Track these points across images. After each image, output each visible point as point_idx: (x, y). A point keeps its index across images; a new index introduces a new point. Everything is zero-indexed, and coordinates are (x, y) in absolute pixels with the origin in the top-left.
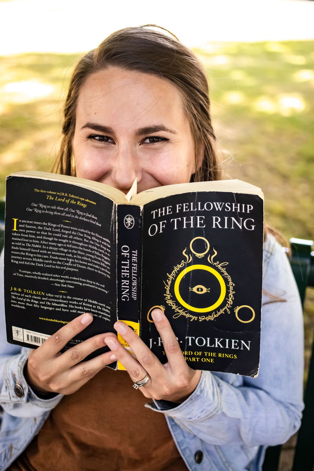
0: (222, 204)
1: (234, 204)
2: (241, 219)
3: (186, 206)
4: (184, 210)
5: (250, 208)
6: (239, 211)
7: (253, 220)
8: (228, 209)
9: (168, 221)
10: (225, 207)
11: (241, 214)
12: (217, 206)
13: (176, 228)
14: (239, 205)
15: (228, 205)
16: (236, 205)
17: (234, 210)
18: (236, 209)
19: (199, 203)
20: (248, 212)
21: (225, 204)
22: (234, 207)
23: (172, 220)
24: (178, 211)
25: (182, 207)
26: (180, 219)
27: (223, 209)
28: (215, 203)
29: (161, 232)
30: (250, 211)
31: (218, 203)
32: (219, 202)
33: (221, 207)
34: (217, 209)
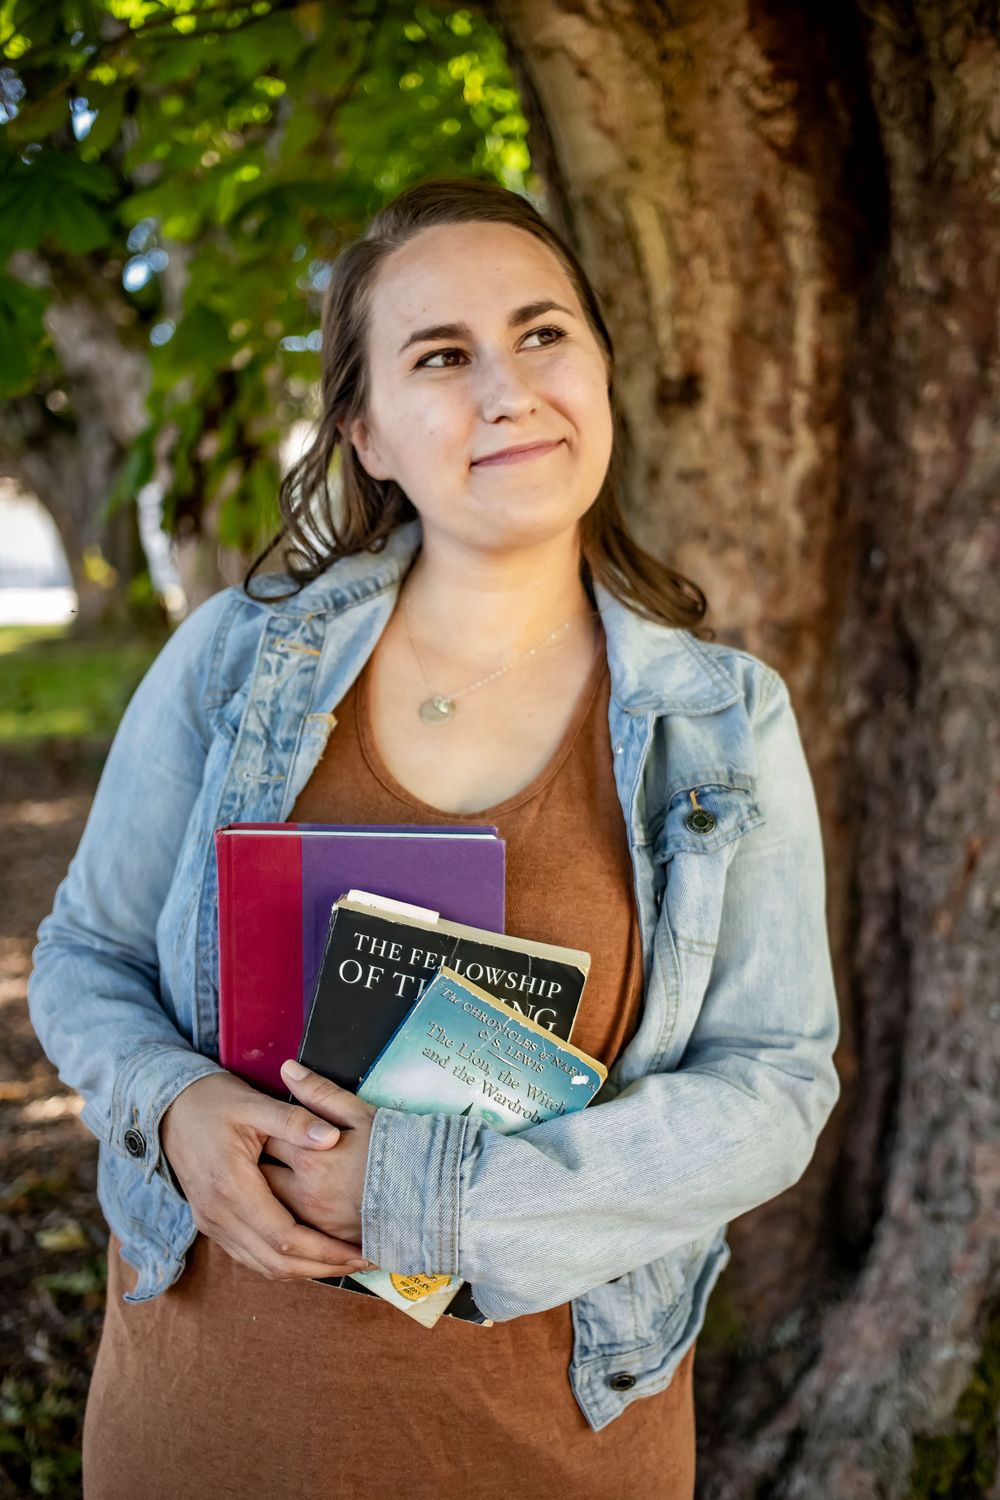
0: (501, 973)
1: (524, 977)
2: (532, 1007)
3: (431, 958)
4: (426, 966)
5: (555, 988)
6: (531, 991)
7: (555, 1013)
8: (510, 984)
9: (389, 972)
10: (505, 979)
11: (534, 998)
12: (492, 975)
13: (400, 994)
14: (534, 979)
15: (513, 976)
16: (529, 980)
17: (521, 989)
18: (526, 987)
19: (459, 961)
20: (549, 996)
21: (506, 975)
22: (523, 982)
23: (396, 974)
24: (412, 962)
25: (423, 958)
26: (413, 978)
27: (502, 983)
28: (488, 968)
29: (368, 985)
30: (553, 994)
31: (494, 970)
32: (497, 968)
33: (498, 978)
34: (490, 981)
